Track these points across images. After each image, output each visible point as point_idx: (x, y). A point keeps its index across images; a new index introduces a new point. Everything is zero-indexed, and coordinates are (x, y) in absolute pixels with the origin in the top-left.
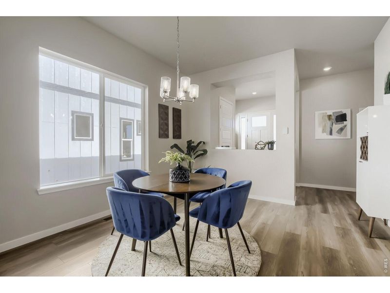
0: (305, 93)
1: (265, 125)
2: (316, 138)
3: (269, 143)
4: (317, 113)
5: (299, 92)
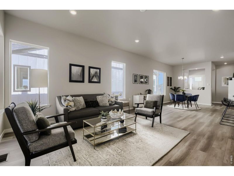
0: (218, 70)
1: (201, 81)
2: (222, 86)
3: (202, 88)
4: (222, 78)
5: (215, 71)
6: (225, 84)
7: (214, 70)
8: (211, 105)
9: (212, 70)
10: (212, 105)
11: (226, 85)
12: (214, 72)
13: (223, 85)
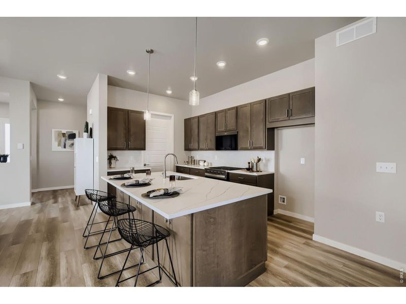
2: (53, 150)
4: (53, 130)
5: (36, 111)
6: (59, 145)
7: (35, 109)
8: (29, 204)
9: (32, 109)
10: (33, 204)
11: (60, 147)
12: (35, 113)
13: (55, 147)
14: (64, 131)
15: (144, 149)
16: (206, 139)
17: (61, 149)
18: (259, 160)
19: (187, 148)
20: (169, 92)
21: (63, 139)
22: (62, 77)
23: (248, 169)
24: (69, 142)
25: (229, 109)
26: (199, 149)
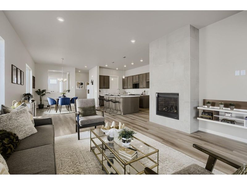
3: (68, 91)
6: (78, 87)
14: (79, 82)
15: (109, 88)
16: (130, 85)
17: (78, 89)
18: (145, 91)
19: (123, 88)
20: (117, 69)
21: (79, 85)
22: (86, 67)
23: (142, 94)
24: (81, 86)
25: (137, 75)
26: (127, 88)
